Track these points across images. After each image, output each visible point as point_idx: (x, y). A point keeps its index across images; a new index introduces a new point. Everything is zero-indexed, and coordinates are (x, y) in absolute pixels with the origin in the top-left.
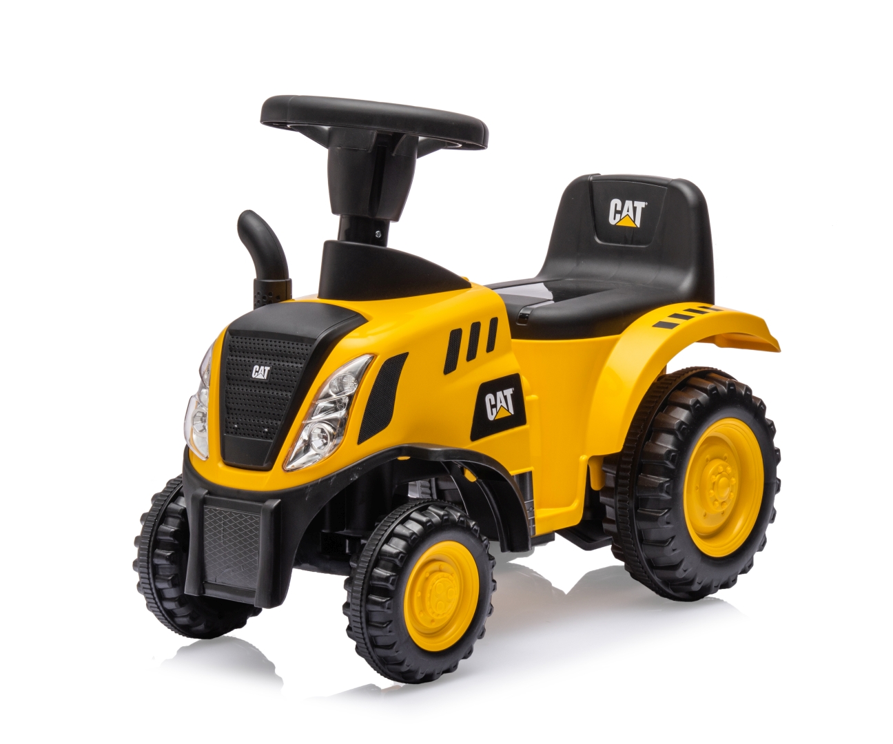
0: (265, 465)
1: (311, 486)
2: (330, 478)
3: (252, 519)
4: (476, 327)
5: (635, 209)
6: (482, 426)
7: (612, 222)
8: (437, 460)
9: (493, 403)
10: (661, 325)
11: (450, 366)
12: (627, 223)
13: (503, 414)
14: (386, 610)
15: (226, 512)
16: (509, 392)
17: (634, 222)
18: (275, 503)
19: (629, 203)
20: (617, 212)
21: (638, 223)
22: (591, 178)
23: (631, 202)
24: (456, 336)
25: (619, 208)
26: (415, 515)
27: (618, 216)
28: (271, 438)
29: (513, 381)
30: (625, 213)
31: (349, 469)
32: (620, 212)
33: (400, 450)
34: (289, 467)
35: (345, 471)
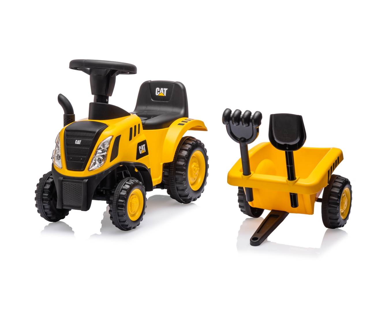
0: (82, 169)
1: (97, 175)
2: (103, 172)
3: (79, 185)
4: (135, 126)
5: (164, 91)
6: (139, 156)
7: (157, 94)
8: (132, 166)
9: (141, 149)
10: (180, 124)
11: (130, 139)
12: (161, 95)
13: (143, 152)
14: (124, 212)
15: (70, 184)
16: (144, 145)
17: (164, 94)
18: (87, 180)
19: (162, 89)
20: (158, 92)
21: (165, 95)
22: (149, 82)
23: (163, 89)
24: (131, 129)
25: (159, 90)
26: (127, 183)
27: (159, 93)
28: (83, 161)
29: (144, 142)
30: (161, 92)
31: (108, 169)
32: (159, 92)
33: (120, 163)
34: (90, 170)
35: (107, 170)
